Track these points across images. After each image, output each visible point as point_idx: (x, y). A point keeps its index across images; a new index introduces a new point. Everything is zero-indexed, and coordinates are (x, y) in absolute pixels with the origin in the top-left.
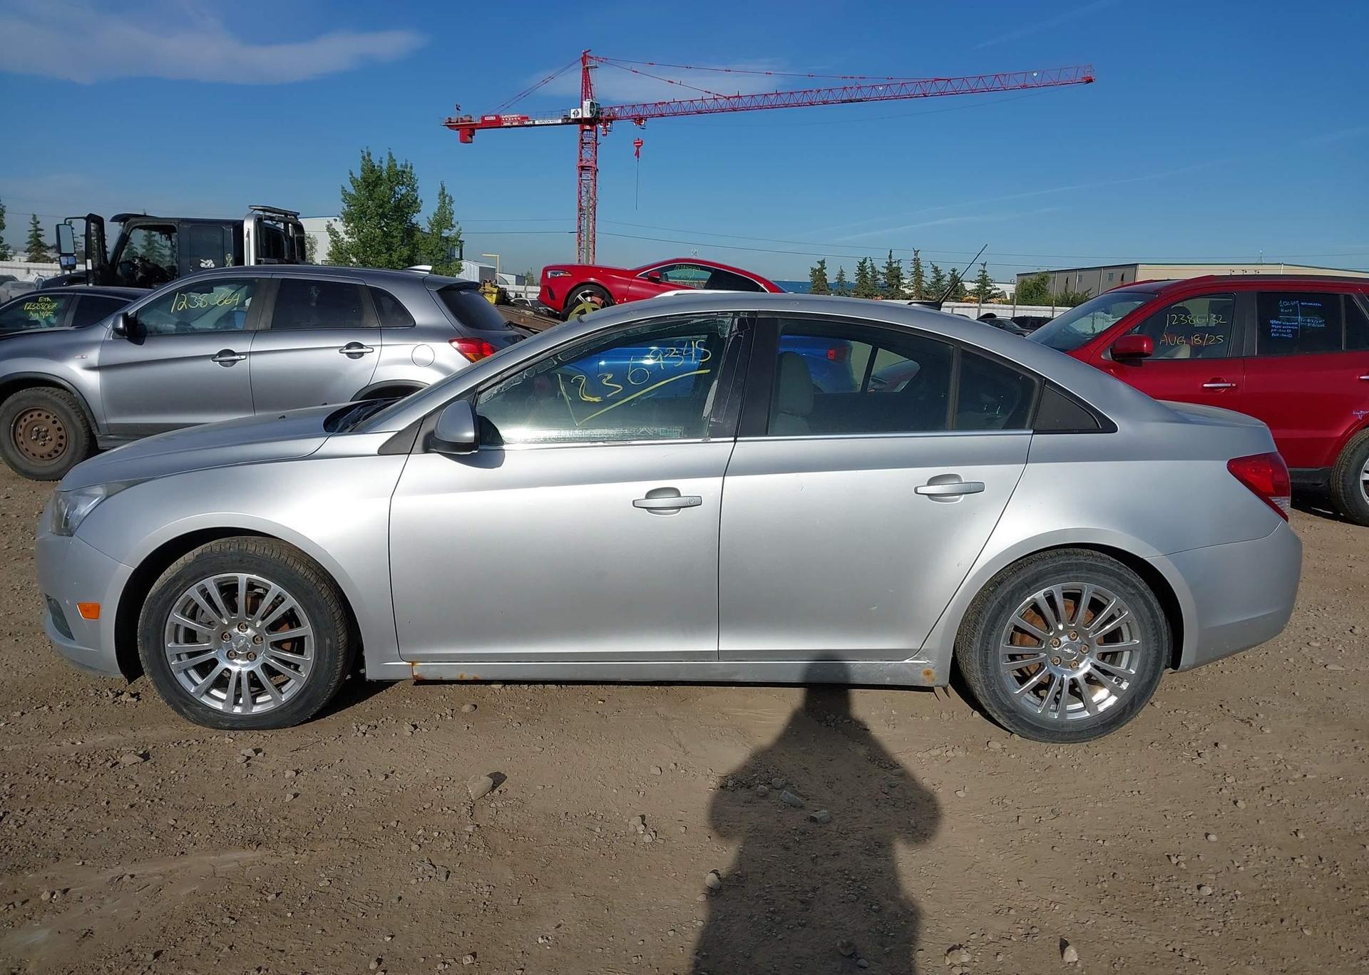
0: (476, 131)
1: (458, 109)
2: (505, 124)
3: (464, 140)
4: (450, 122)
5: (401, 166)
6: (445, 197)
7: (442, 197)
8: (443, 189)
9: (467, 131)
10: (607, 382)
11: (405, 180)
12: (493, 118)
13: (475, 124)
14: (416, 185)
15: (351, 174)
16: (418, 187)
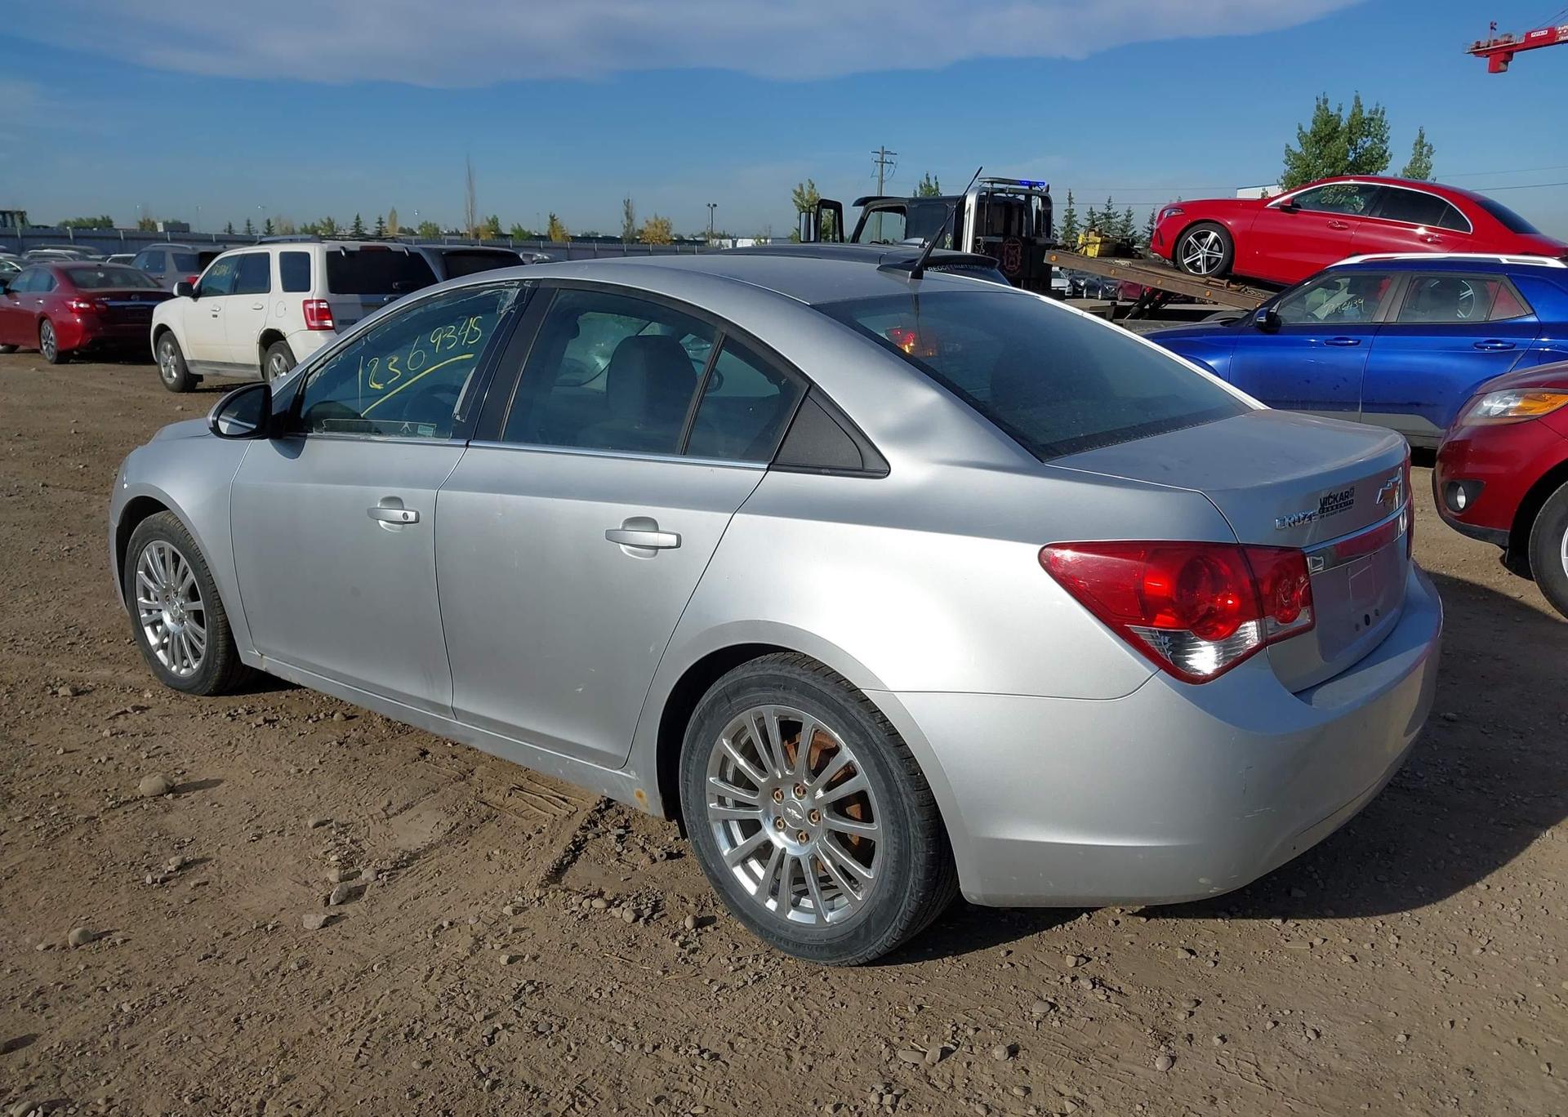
0: (1514, 54)
1: (1492, 28)
2: (1562, 38)
3: (1494, 69)
4: (1478, 48)
5: (1370, 112)
6: (1422, 148)
7: (1418, 147)
8: (1422, 137)
9: (1500, 56)
10: (392, 367)
11: (1372, 130)
12: (1544, 33)
13: (1516, 45)
14: (1386, 136)
15: (1300, 129)
16: (1388, 138)
